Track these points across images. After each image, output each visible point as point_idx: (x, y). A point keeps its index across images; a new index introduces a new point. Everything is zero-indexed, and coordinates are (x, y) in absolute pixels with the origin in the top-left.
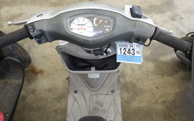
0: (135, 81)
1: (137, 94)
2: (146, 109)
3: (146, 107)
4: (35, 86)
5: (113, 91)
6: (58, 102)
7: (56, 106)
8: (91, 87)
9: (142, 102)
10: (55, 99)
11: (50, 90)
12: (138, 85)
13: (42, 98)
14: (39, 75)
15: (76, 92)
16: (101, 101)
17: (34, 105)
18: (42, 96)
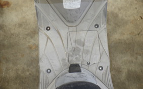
0: (116, 11)
1: (118, 26)
2: (127, 41)
3: (128, 39)
4: (3, 21)
5: (97, 26)
6: (32, 37)
7: (29, 42)
8: (68, 21)
9: (124, 34)
10: (28, 35)
11: (20, 25)
12: (120, 15)
13: (12, 34)
14: (5, 8)
15: (48, 29)
16: (83, 40)
17: (6, 42)
18: (12, 32)
